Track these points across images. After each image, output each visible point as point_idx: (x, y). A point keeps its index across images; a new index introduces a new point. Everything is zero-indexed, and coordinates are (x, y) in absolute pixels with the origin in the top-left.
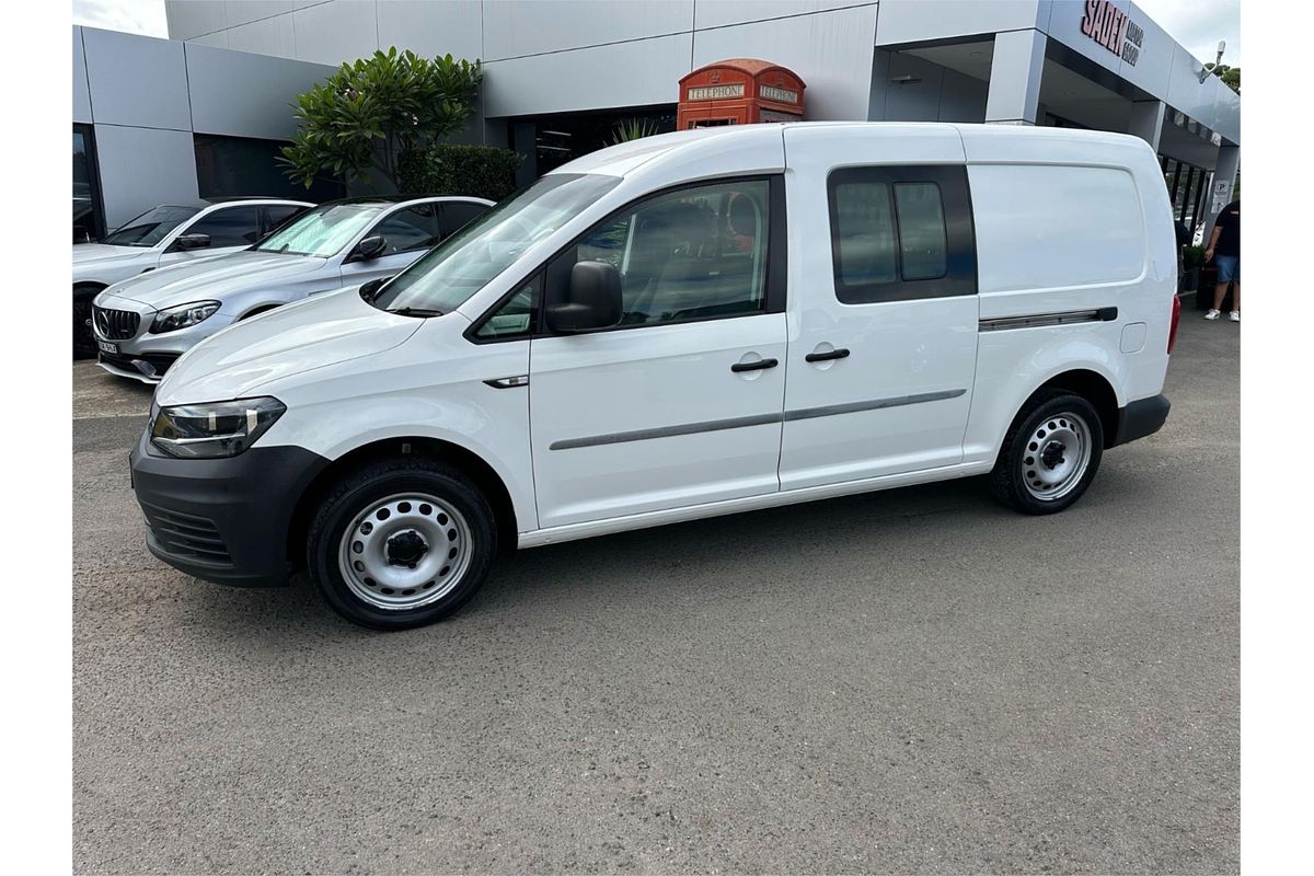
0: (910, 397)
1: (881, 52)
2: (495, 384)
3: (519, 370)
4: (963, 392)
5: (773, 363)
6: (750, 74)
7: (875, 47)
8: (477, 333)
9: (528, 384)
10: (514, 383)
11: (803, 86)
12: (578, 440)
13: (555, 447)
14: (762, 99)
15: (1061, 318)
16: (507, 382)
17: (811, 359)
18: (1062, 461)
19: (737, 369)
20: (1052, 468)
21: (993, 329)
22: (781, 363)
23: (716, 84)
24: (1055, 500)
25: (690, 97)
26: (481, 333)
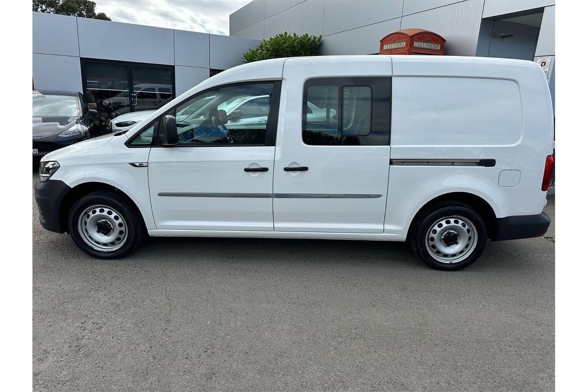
0: (345, 195)
1: (485, 21)
2: (133, 165)
3: (143, 160)
4: (379, 196)
5: (266, 170)
6: (408, 36)
7: (482, 19)
8: (130, 143)
9: (147, 166)
10: (141, 166)
11: (444, 40)
12: (167, 193)
13: (160, 195)
14: (416, 48)
15: (453, 163)
16: (138, 164)
17: (286, 169)
18: (457, 243)
19: (247, 170)
20: (449, 246)
21: (403, 165)
22: (270, 170)
23: (394, 41)
24: (451, 264)
25: (384, 48)
26: (132, 143)
